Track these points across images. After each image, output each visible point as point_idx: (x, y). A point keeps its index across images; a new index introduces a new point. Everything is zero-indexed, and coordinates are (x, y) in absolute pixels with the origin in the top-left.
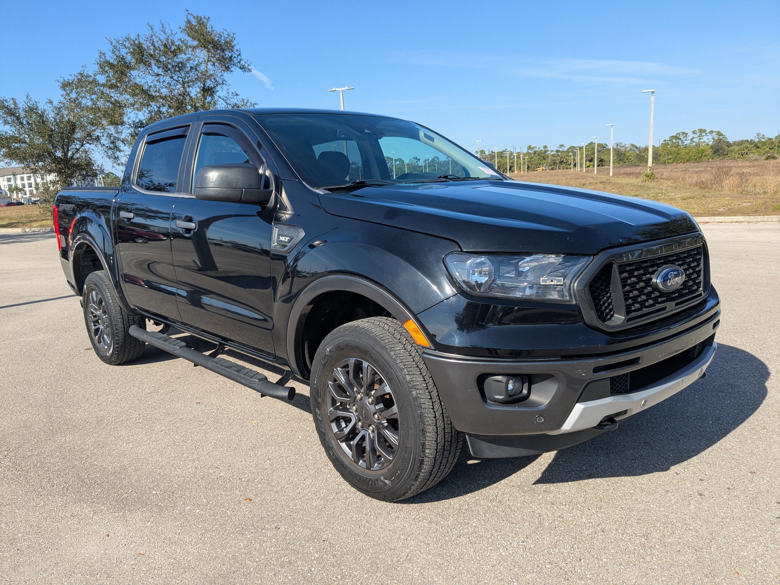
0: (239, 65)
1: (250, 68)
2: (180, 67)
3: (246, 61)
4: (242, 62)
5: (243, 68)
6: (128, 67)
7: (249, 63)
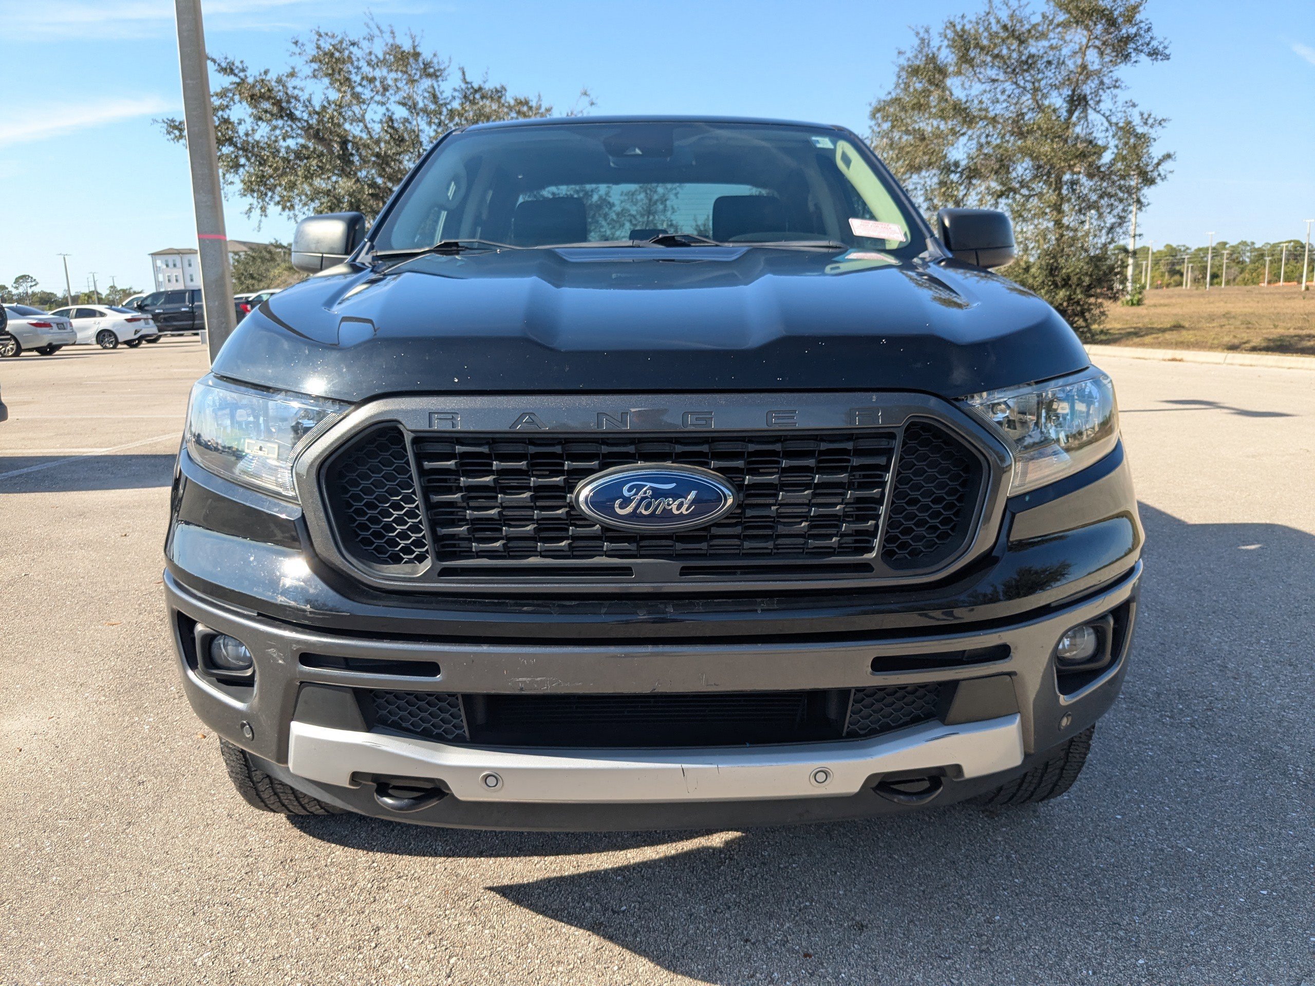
0: (1146, 50)
1: (1167, 52)
2: (1029, 64)
3: (1162, 40)
4: (1154, 43)
5: (1154, 54)
6: (942, 71)
7: (1166, 43)
